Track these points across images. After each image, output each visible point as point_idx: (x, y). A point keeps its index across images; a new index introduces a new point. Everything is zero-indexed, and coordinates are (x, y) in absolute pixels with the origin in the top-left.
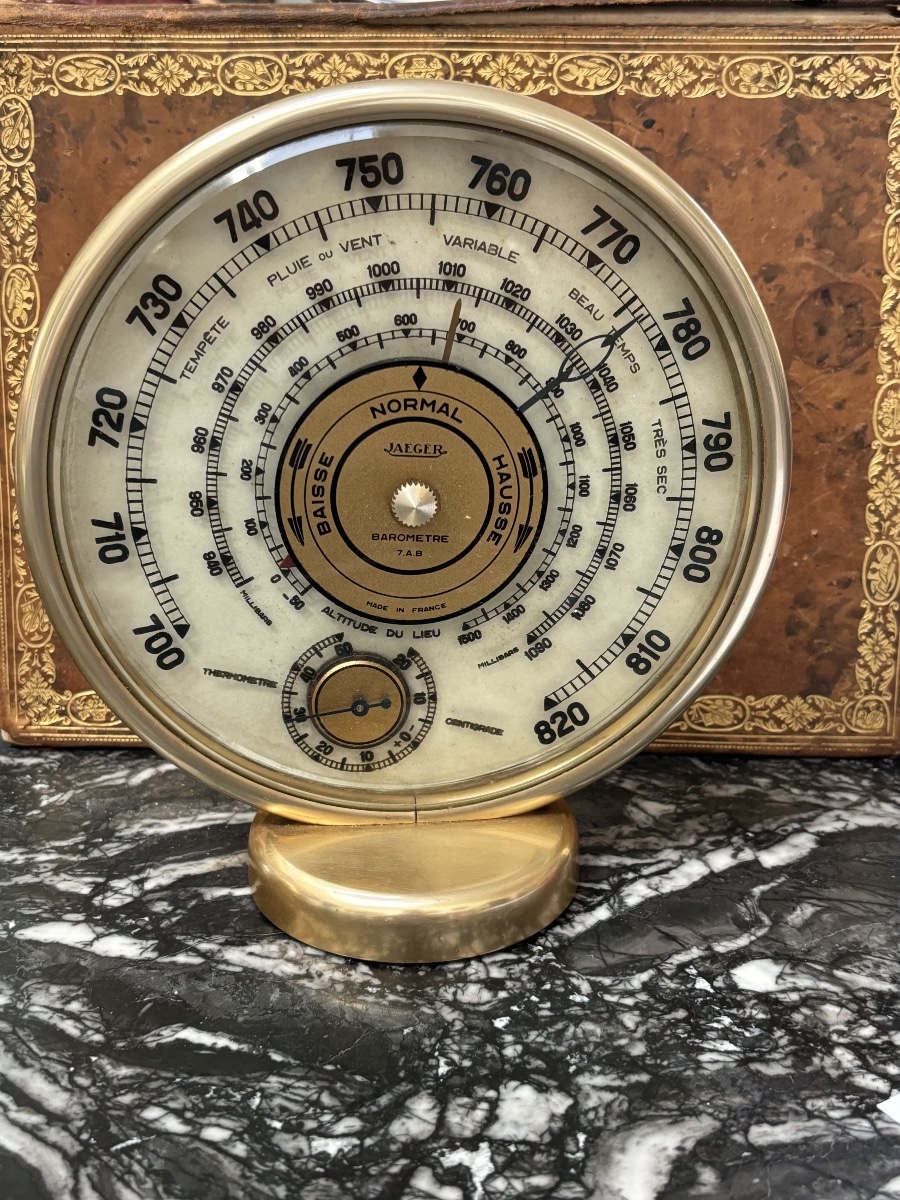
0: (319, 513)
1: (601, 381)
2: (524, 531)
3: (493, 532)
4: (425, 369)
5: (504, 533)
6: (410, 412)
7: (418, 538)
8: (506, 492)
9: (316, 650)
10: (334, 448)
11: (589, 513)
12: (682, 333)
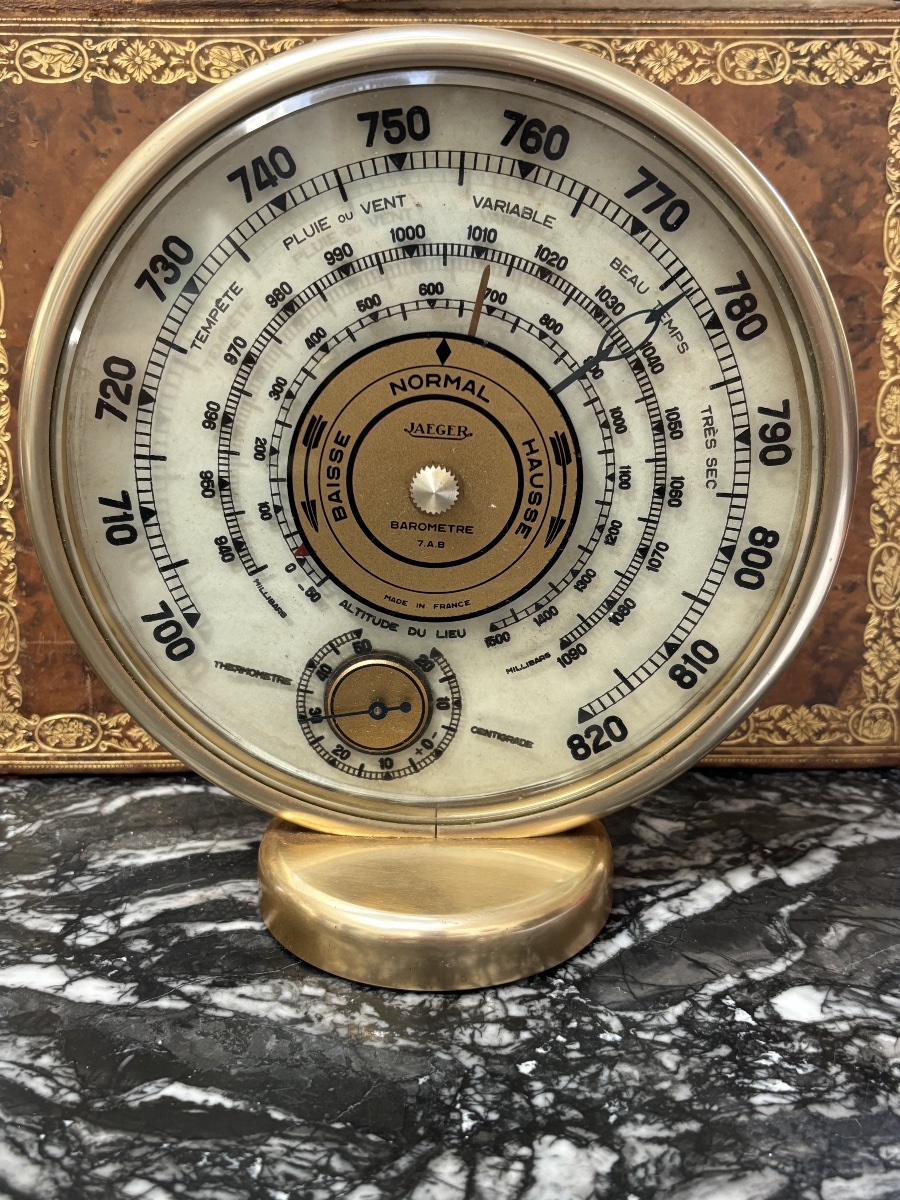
0: (335, 497)
1: (645, 362)
2: (556, 524)
3: (522, 524)
4: (450, 342)
5: (534, 526)
6: (433, 390)
7: (440, 528)
8: (537, 481)
9: (333, 646)
10: (351, 427)
11: (630, 508)
12: (736, 310)
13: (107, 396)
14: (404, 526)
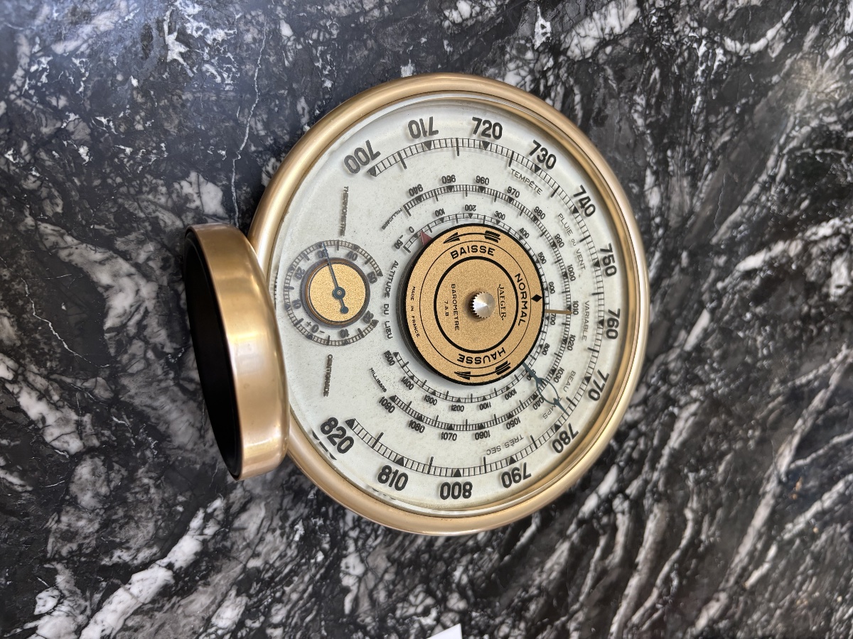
0: (462, 250)
1: (538, 399)
2: (467, 375)
3: (464, 357)
4: (541, 300)
5: (464, 364)
6: (520, 296)
7: (457, 312)
8: (487, 359)
9: (369, 260)
10: (498, 256)
11: (471, 413)
12: (564, 436)
13: (484, 124)
14: (454, 291)
